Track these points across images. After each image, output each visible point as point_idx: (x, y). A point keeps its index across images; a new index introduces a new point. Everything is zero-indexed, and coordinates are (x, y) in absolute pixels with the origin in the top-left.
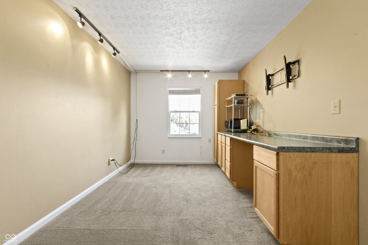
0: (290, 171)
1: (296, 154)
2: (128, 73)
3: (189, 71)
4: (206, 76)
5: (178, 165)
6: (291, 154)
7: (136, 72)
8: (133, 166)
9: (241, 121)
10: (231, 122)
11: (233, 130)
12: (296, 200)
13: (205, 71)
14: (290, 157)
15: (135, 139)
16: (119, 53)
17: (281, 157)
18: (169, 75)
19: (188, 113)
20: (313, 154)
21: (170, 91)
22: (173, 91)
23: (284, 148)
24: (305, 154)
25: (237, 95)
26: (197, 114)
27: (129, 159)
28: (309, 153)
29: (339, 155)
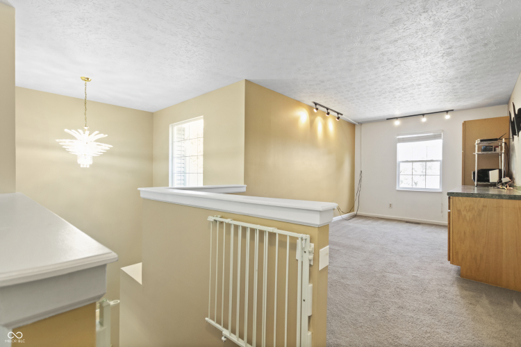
0: (459, 211)
1: (465, 198)
2: (352, 127)
3: (423, 115)
4: (447, 117)
5: (407, 222)
6: (460, 198)
7: (361, 123)
8: (355, 216)
9: (490, 172)
10: (474, 173)
11: (476, 183)
12: (465, 233)
13: (447, 111)
14: (460, 200)
15: (359, 191)
16: (342, 115)
17: (451, 200)
18: (397, 123)
19: (424, 163)
20: (482, 199)
21: (399, 139)
22: (403, 138)
23: (453, 193)
24: (475, 198)
25: (481, 141)
26: (439, 163)
27: (351, 209)
28: (478, 199)
29: (510, 201)
